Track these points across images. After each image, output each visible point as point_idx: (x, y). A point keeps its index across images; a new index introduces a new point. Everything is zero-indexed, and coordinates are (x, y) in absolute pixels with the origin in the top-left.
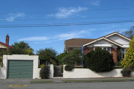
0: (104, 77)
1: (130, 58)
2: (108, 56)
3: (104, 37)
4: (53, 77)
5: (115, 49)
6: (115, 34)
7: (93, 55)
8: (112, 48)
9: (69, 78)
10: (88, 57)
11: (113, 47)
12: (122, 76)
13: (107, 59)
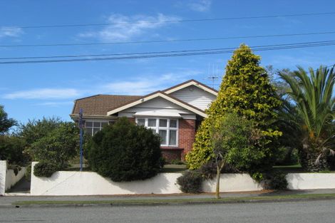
0: (134, 193)
1: (203, 146)
2: (144, 141)
3: (163, 92)
4: (6, 192)
5: (190, 122)
6: (192, 86)
7: (106, 139)
8: (181, 120)
9: (45, 194)
10: (94, 143)
11: (185, 118)
12: (180, 192)
13: (142, 149)
